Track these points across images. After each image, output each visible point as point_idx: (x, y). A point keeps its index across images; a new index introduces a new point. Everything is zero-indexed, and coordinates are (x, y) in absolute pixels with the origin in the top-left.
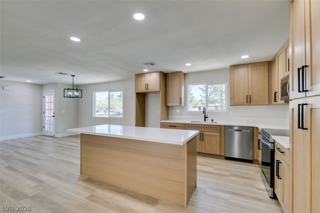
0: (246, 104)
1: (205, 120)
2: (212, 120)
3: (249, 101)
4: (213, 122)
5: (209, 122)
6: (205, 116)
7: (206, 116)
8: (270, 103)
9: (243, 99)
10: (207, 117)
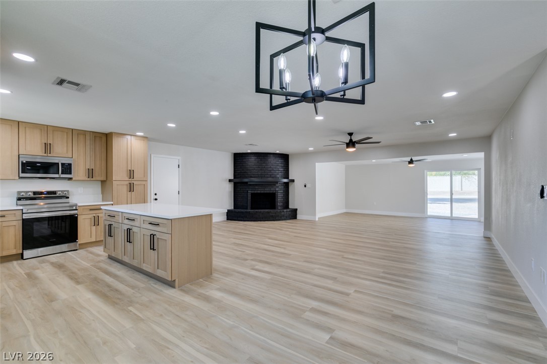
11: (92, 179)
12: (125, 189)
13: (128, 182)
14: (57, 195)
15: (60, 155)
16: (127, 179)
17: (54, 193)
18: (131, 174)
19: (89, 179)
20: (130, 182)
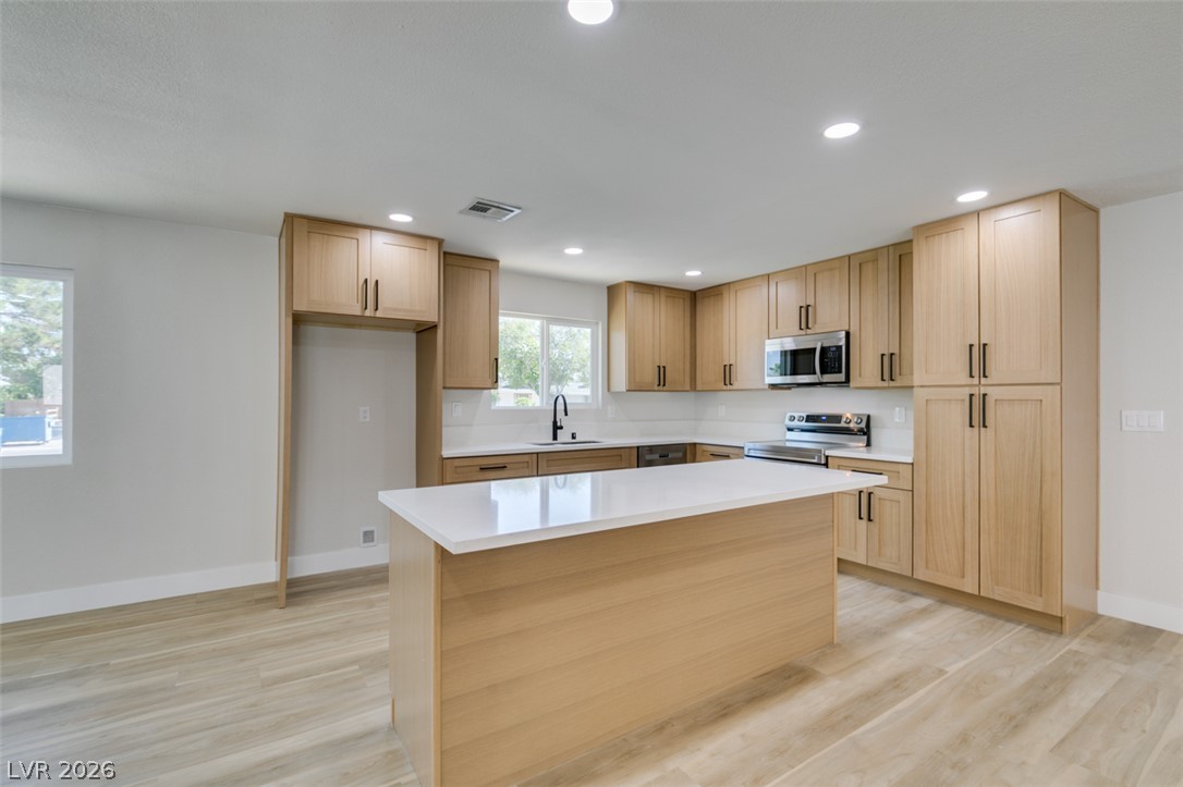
0: (656, 388)
1: (555, 438)
2: (574, 437)
3: (662, 379)
4: (577, 440)
5: (564, 441)
6: (555, 422)
7: (559, 424)
8: (694, 388)
9: (650, 375)
10: (561, 428)
11: (892, 384)
12: (959, 414)
13: (967, 389)
14: (843, 424)
15: (830, 326)
16: (967, 380)
17: (838, 418)
18: (979, 358)
19: (885, 384)
20: (975, 391)
